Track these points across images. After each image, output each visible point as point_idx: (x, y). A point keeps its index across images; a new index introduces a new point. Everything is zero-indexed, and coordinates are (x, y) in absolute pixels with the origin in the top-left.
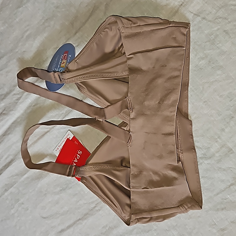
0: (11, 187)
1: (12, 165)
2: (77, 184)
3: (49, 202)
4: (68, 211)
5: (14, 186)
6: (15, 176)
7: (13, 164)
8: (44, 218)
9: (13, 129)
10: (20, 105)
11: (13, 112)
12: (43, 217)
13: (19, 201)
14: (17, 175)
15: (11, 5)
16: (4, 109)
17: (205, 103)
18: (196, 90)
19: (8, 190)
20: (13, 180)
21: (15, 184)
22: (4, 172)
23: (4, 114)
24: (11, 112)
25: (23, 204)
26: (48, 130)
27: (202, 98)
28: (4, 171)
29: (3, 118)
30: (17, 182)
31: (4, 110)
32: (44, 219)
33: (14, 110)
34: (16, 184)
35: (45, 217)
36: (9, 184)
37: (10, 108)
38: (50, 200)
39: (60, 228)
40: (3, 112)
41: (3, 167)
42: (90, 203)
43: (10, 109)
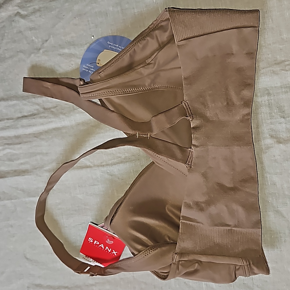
0: (8, 200)
1: (23, 177)
4: (59, 270)
5: (13, 201)
6: (20, 190)
7: (26, 176)
8: (27, 259)
9: (50, 137)
10: (77, 115)
11: (64, 116)
12: (25, 257)
13: (8, 221)
14: (23, 190)
16: (55, 105)
19: (3, 200)
20: (15, 194)
22: (10, 178)
23: (52, 111)
24: (61, 116)
25: (12, 226)
26: (91, 165)
28: (11, 177)
29: (48, 116)
30: (19, 199)
31: (56, 107)
32: (26, 260)
34: (16, 200)
35: (28, 257)
36: (7, 193)
37: (63, 109)
39: (38, 282)
40: (52, 108)
41: (12, 170)
43: (62, 111)
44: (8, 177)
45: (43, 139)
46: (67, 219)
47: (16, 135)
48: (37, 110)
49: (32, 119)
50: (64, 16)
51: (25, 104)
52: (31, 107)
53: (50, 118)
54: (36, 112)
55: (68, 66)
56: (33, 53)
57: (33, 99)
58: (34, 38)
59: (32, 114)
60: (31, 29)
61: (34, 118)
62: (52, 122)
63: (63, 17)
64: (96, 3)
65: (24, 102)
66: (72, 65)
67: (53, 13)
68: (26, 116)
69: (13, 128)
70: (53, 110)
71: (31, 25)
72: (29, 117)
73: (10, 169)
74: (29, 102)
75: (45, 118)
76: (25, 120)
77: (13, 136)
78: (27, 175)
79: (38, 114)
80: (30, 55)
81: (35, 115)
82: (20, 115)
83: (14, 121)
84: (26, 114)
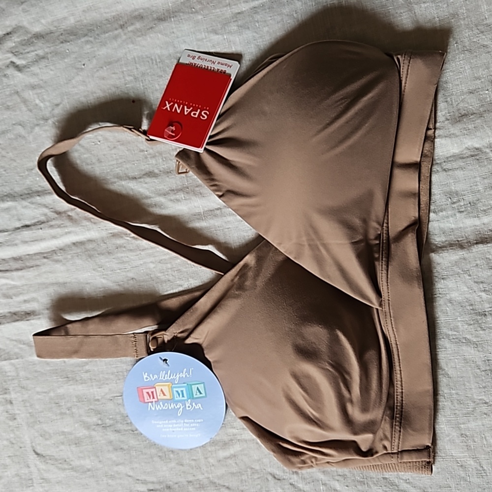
0: (6, 360)
1: (28, 322)
2: (133, 431)
3: (63, 432)
4: (89, 470)
5: (12, 361)
6: (24, 344)
8: (37, 454)
9: (69, 257)
12: (34, 451)
13: (6, 393)
15: (200, 17)
17: (463, 437)
18: (458, 403)
20: (17, 350)
21: (17, 358)
22: (7, 325)
23: (69, 216)
25: (11, 402)
27: (462, 426)
28: (8, 323)
29: (62, 224)
30: (22, 359)
32: (36, 456)
33: (91, 222)
34: (17, 360)
35: (39, 452)
36: (4, 350)
38: (66, 430)
41: (10, 312)
42: (138, 480)
44: (4, 324)
45: (57, 261)
46: (100, 388)
47: (15, 256)
48: (45, 215)
49: (38, 229)
50: (84, 65)
51: (25, 207)
52: (36, 210)
53: (66, 226)
54: (43, 218)
55: (93, 144)
56: (38, 125)
57: (38, 198)
58: (37, 101)
59: (38, 222)
60: (33, 87)
61: (41, 229)
62: (69, 233)
63: (83, 67)
64: (133, 43)
65: (25, 203)
66: (99, 142)
67: (66, 60)
68: (27, 226)
69: (8, 246)
70: (70, 214)
71: (33, 80)
72: (33, 227)
73: (7, 311)
74: (33, 203)
75: (59, 226)
76: (26, 232)
77: (9, 259)
78: (33, 319)
79: (48, 222)
80: (33, 128)
81: (43, 223)
82: (18, 225)
83: (10, 235)
84: (28, 223)
